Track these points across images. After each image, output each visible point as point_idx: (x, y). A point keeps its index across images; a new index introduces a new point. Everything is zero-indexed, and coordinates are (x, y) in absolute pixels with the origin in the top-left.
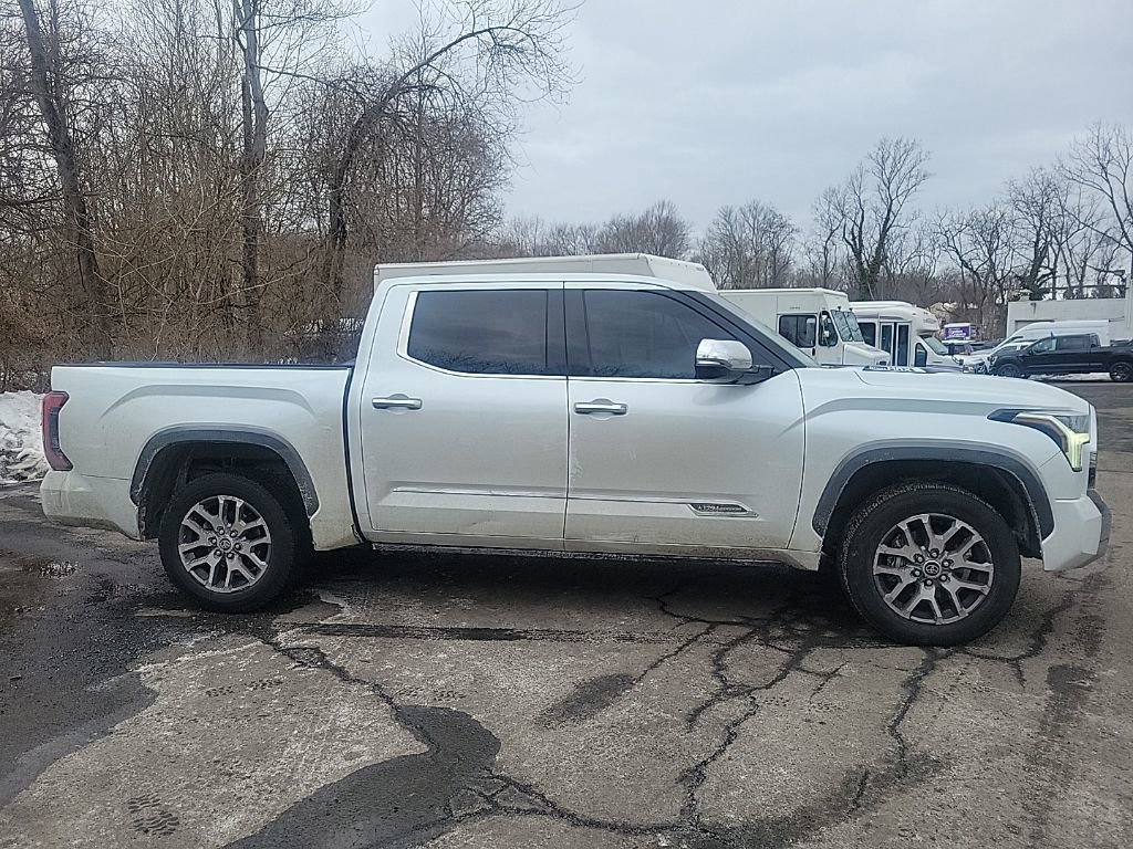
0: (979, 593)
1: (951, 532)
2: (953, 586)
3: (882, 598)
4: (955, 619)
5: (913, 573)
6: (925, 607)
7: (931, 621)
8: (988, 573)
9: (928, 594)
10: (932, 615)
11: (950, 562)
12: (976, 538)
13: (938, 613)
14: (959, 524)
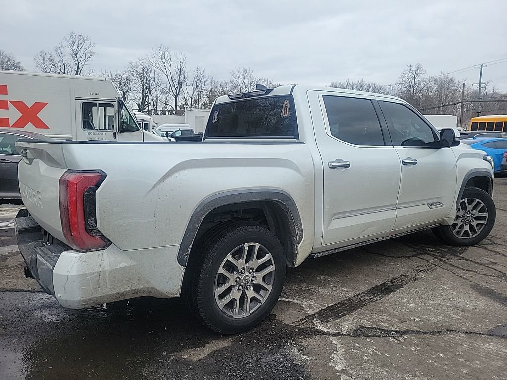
0: (484, 224)
1: (475, 203)
2: (474, 223)
3: (452, 232)
4: (476, 234)
5: (462, 221)
6: (466, 233)
7: (468, 237)
8: (486, 216)
9: (467, 227)
10: (468, 235)
11: (474, 215)
12: (482, 204)
13: (471, 234)
14: (477, 200)
